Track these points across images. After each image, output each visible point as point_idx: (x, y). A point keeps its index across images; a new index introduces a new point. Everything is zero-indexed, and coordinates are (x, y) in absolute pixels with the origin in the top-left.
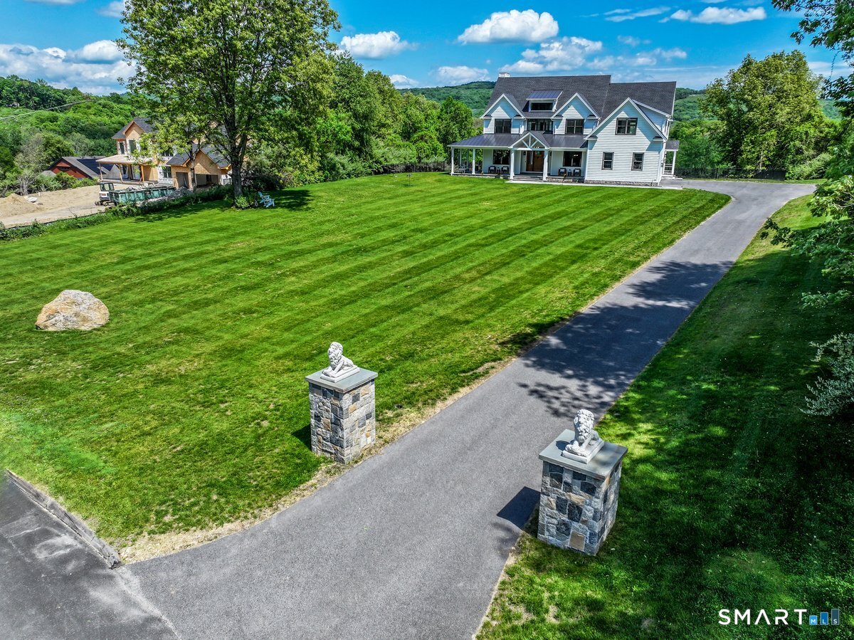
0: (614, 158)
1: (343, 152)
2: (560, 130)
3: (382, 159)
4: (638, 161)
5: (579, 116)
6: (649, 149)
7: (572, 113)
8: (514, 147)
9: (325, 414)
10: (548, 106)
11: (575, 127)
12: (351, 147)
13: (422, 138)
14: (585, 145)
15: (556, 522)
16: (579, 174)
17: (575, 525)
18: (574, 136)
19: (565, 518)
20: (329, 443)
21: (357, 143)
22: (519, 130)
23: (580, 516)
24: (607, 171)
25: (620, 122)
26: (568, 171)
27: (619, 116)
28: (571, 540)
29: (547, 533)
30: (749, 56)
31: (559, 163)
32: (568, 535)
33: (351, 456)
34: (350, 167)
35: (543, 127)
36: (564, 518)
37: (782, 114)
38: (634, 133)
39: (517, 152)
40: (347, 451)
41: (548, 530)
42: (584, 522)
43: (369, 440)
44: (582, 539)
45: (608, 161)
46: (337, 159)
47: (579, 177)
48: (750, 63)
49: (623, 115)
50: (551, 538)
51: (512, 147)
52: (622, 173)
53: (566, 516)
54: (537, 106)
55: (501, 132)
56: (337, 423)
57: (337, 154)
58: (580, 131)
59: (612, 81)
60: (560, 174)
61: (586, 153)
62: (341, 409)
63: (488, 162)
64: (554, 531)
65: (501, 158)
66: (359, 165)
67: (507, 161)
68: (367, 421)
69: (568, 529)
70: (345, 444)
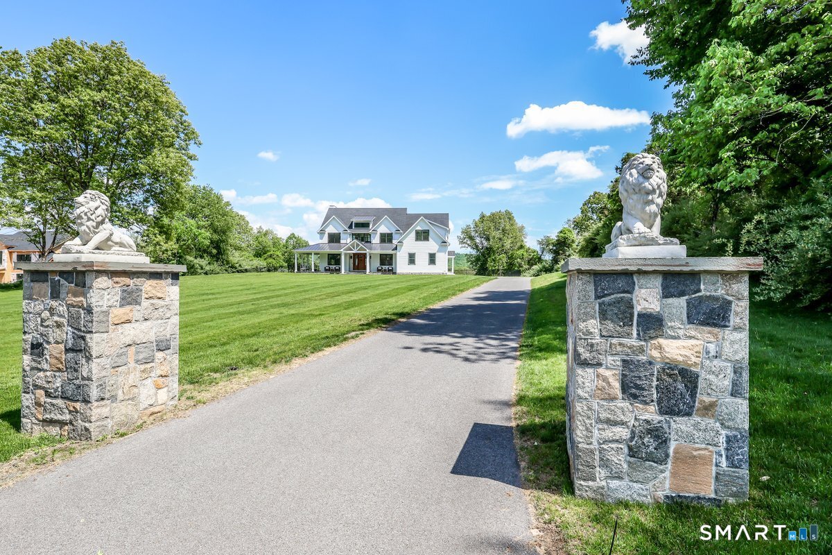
0: (416, 256)
1: (202, 257)
2: (376, 240)
3: (237, 265)
4: (432, 259)
5: (387, 231)
6: (438, 251)
7: (383, 229)
8: (344, 250)
9: (54, 334)
10: (365, 225)
11: (387, 238)
12: (210, 254)
13: (271, 256)
14: (396, 249)
15: (624, 433)
16: (392, 270)
17: (681, 425)
18: (387, 244)
19: (651, 413)
20: (59, 402)
21: (214, 251)
22: (347, 240)
23: (693, 395)
24: (412, 266)
25: (418, 233)
26: (384, 268)
27: (417, 229)
28: (674, 474)
29: (600, 473)
30: (482, 213)
31: (377, 263)
32: (663, 461)
33: (109, 423)
34: (208, 268)
35: (364, 238)
36: (647, 416)
37: (508, 244)
38: (428, 240)
39: (346, 254)
40: (97, 411)
41: (605, 463)
42: (708, 409)
43: (163, 395)
44: (705, 461)
45: (412, 259)
46: (195, 261)
47: (392, 272)
48: (484, 217)
49: (419, 228)
50: (614, 484)
51: (342, 250)
52: (422, 266)
53: (653, 408)
54: (358, 225)
55: (333, 242)
56: (79, 348)
57: (196, 258)
58: (390, 241)
59: (408, 212)
60: (378, 270)
61: (396, 254)
62: (89, 311)
63: (325, 264)
64: (620, 459)
65: (334, 259)
66: (215, 266)
67: (338, 262)
68: (160, 355)
69: (663, 441)
70: (94, 393)
